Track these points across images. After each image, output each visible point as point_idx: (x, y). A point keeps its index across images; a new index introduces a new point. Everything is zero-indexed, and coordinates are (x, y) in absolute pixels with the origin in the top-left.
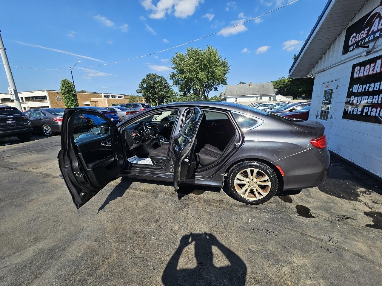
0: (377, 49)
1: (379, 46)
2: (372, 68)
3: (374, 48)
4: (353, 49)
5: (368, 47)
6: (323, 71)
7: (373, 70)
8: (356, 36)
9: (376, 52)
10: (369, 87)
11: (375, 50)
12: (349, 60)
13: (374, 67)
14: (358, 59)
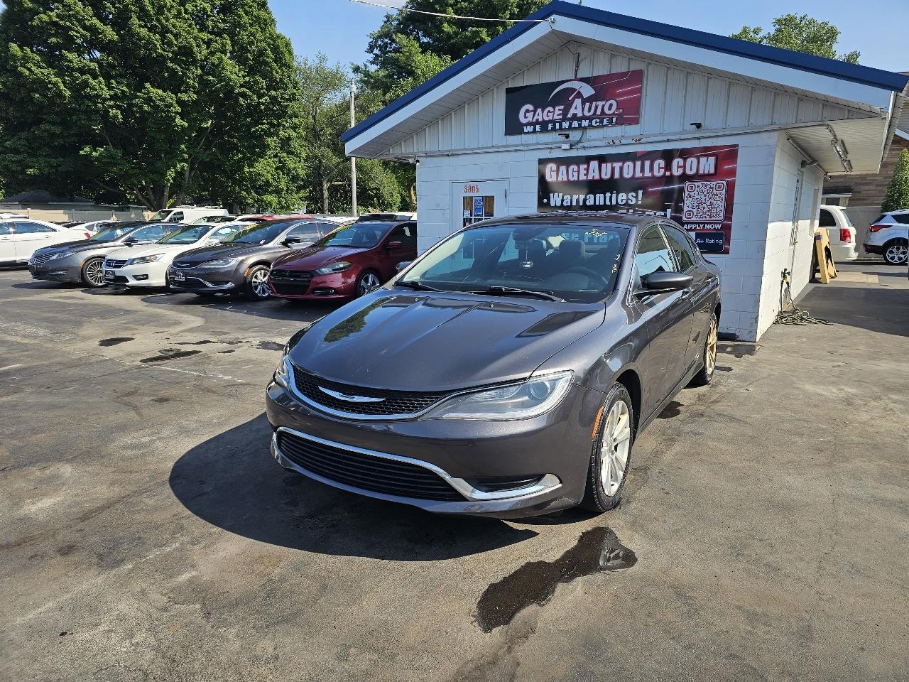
0: (586, 144)
1: (589, 141)
2: (583, 172)
3: (580, 141)
4: (534, 131)
5: (567, 136)
6: (448, 155)
7: (586, 175)
8: (535, 111)
9: (584, 148)
10: (585, 200)
11: (581, 145)
12: (526, 148)
13: (587, 169)
14: (548, 151)
